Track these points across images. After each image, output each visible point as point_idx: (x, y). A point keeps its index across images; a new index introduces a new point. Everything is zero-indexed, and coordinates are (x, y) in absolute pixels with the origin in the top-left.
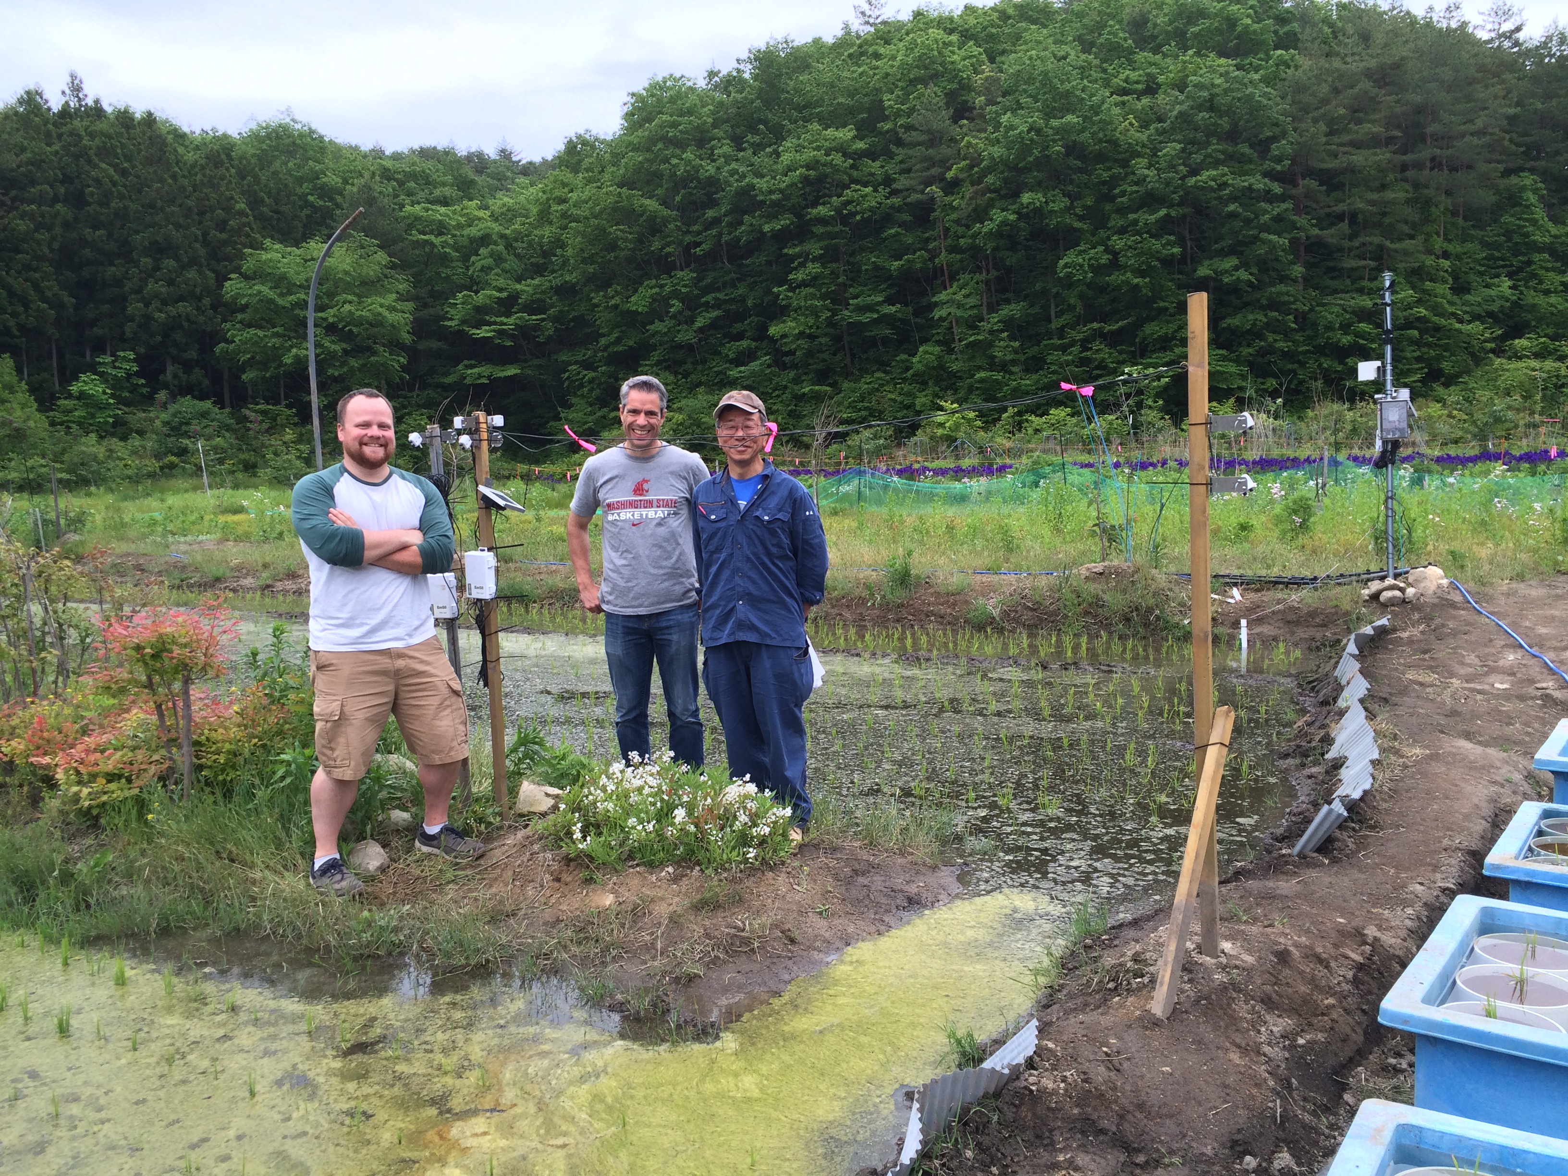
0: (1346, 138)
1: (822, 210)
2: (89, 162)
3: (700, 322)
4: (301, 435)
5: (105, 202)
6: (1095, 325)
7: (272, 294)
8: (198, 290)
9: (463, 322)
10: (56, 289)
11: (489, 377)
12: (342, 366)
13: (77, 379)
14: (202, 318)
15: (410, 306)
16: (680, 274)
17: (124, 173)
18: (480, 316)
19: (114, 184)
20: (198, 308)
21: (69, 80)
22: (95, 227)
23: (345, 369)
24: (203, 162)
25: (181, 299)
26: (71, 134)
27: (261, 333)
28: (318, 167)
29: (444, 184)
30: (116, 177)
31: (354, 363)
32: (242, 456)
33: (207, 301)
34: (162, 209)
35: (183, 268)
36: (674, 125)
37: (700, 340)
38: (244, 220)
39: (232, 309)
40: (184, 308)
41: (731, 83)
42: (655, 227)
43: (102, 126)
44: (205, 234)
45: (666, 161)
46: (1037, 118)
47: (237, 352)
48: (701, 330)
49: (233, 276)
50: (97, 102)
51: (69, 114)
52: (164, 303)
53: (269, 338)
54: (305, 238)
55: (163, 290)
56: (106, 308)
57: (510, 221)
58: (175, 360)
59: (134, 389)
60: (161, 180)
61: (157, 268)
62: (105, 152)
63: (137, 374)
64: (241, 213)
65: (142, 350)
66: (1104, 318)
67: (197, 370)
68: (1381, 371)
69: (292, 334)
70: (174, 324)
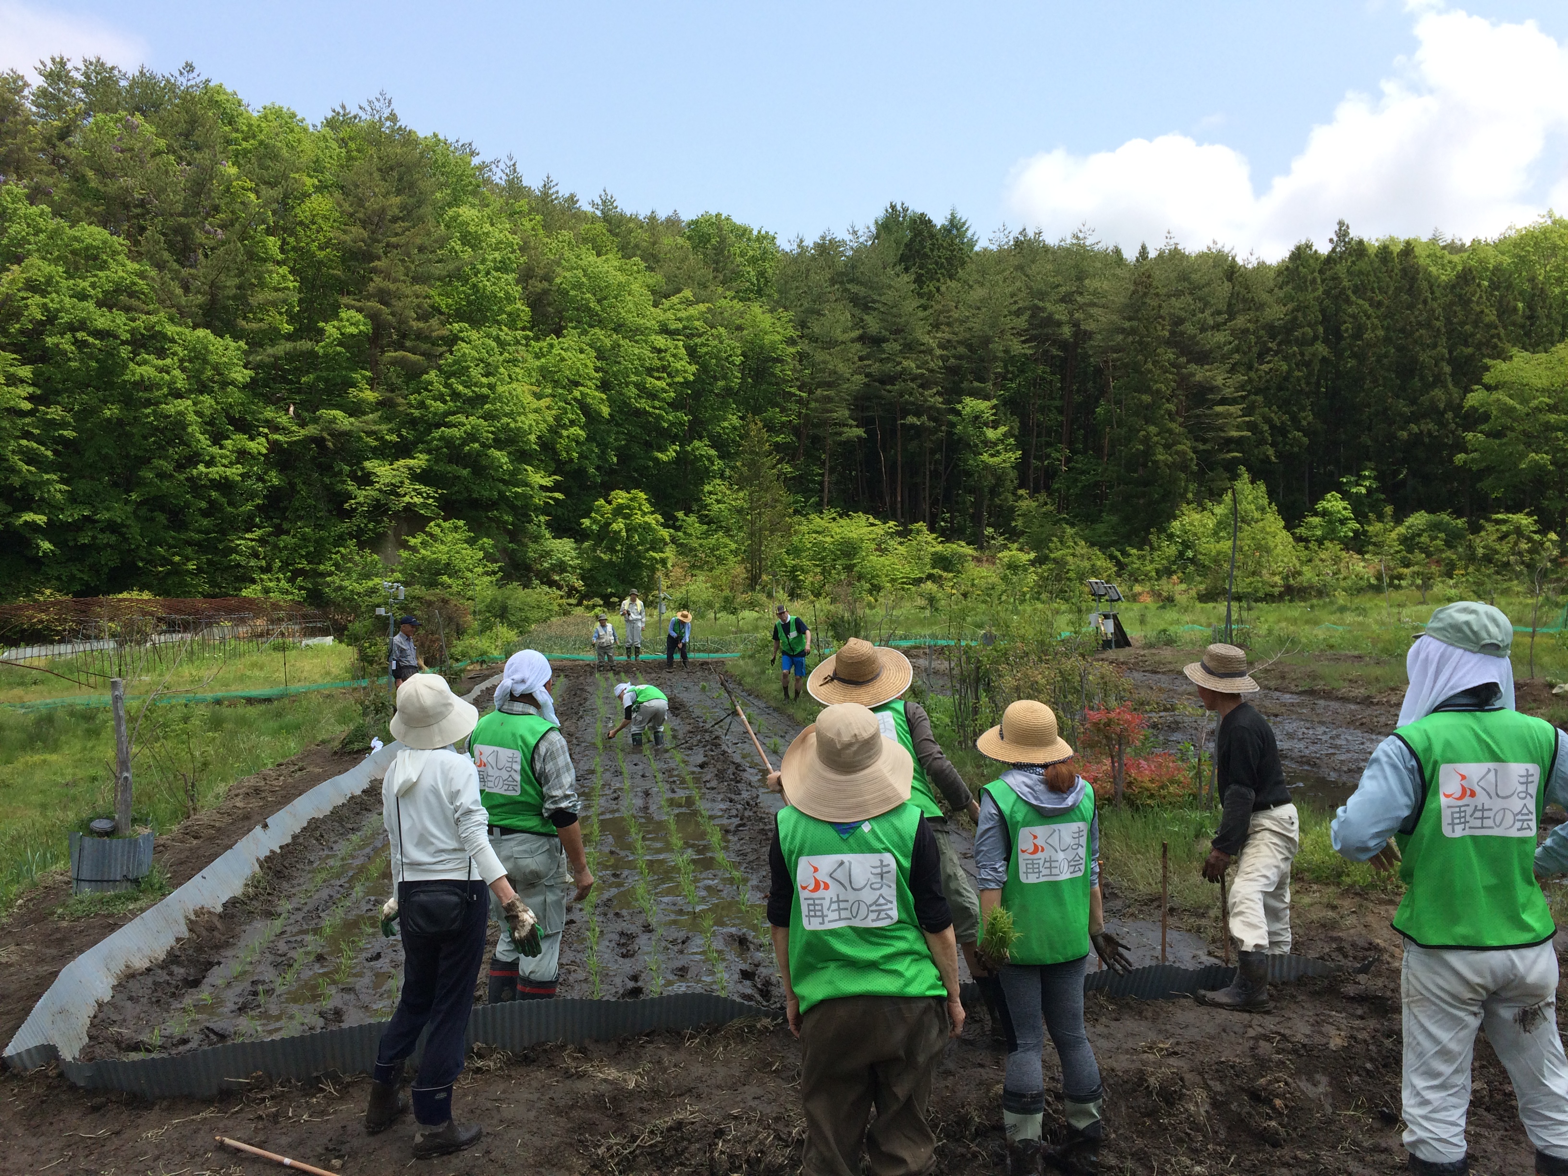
2: (1347, 301)
5: (1358, 335)
7: (1513, 402)
8: (1442, 406)
10: (1311, 418)
13: (1323, 498)
14: (1443, 432)
17: (1378, 305)
19: (1369, 318)
20: (1440, 423)
21: (1337, 229)
24: (1456, 280)
25: (1424, 416)
26: (1334, 277)
27: (1499, 441)
30: (1371, 310)
33: (1449, 415)
35: (1427, 386)
38: (1493, 331)
39: (1473, 420)
40: (1425, 425)
43: (1362, 265)
47: (1477, 460)
49: (1475, 388)
50: (1361, 241)
52: (1408, 421)
54: (1554, 342)
55: (1407, 409)
59: (1374, 505)
62: (1361, 289)
63: (1377, 490)
64: (1490, 326)
65: (1382, 467)
70: (1416, 440)
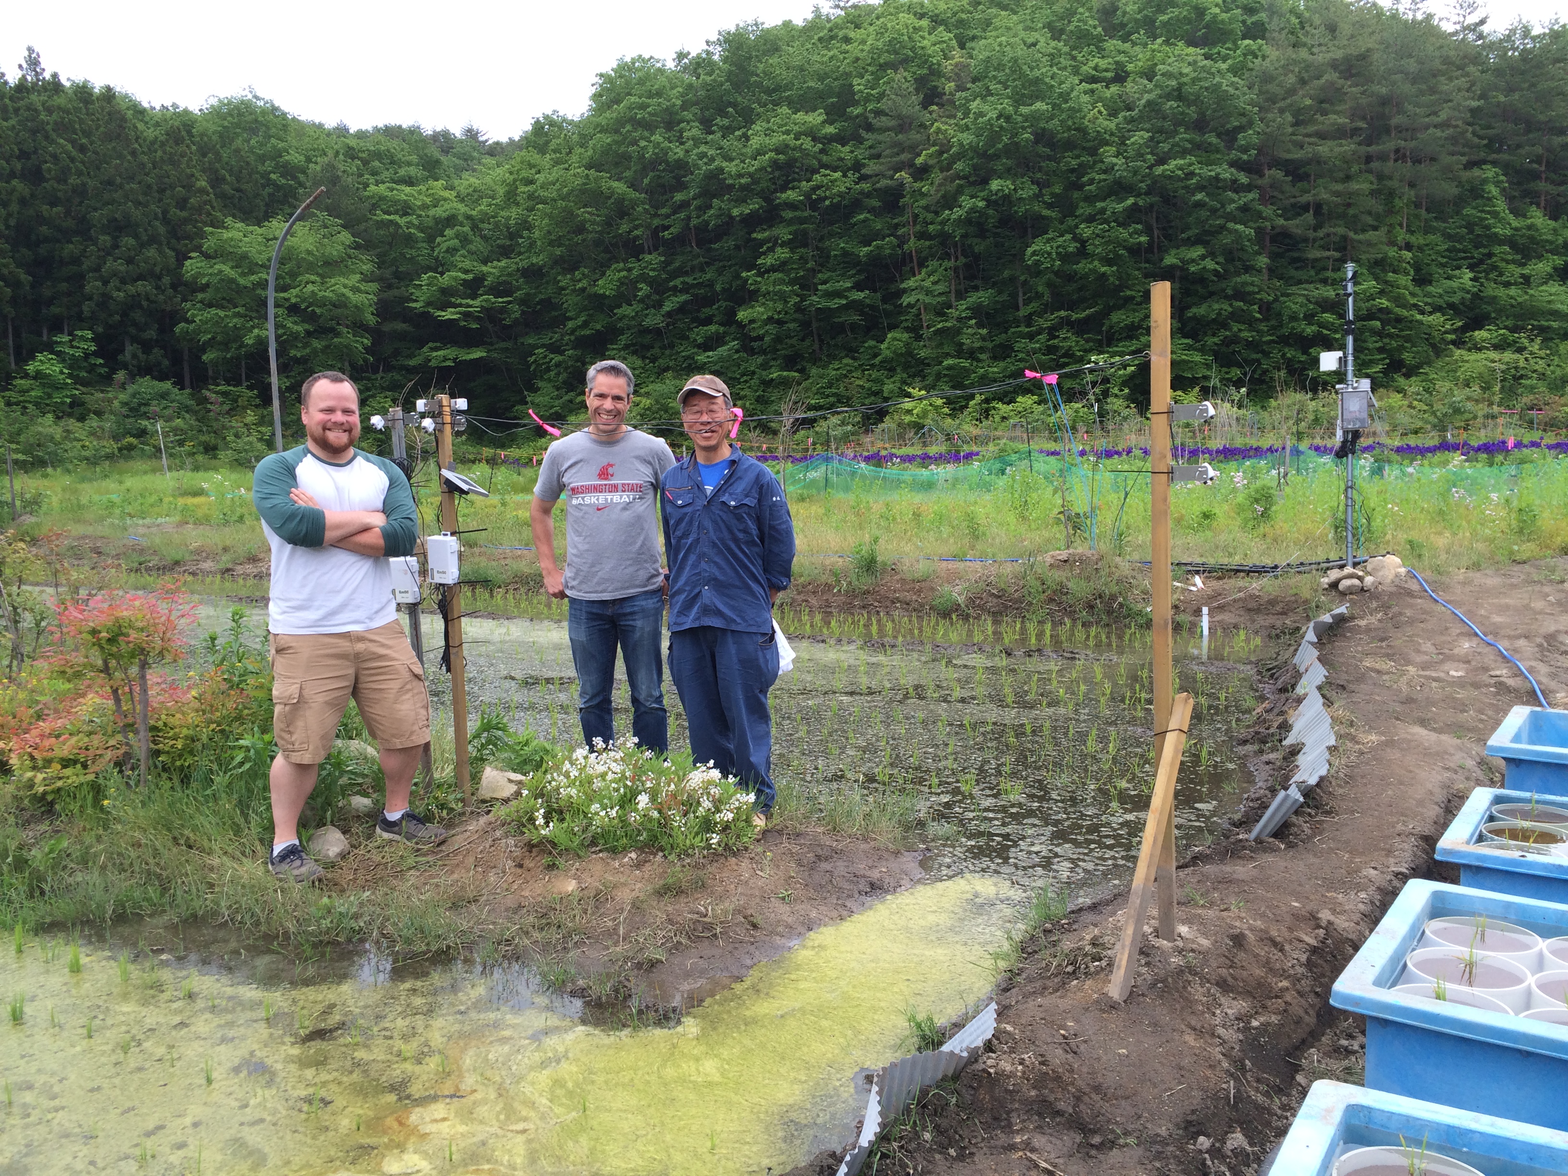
0: (1311, 129)
1: (791, 195)
2: (47, 137)
3: (668, 307)
4: (263, 417)
5: (62, 178)
6: (1063, 313)
7: (232, 274)
8: (158, 269)
9: (429, 304)
10: (13, 266)
11: (454, 360)
12: (304, 347)
13: (33, 358)
14: (162, 297)
15: (374, 286)
16: (648, 257)
17: (82, 149)
18: (445, 297)
19: (72, 160)
20: (158, 288)
21: (26, 53)
22: (53, 204)
23: (308, 350)
24: (163, 138)
25: (141, 277)
26: (28, 108)
27: (222, 313)
28: (281, 145)
29: (409, 164)
30: (74, 153)
31: (317, 344)
32: (203, 438)
33: (166, 280)
34: (121, 186)
35: (142, 245)
36: (643, 107)
37: (668, 325)
38: (205, 197)
39: (192, 288)
40: (143, 287)
41: (701, 64)
42: (622, 210)
43: (60, 100)
44: (165, 212)
45: (635, 143)
46: (1007, 105)
47: (197, 332)
48: (669, 314)
49: (193, 255)
50: (55, 76)
51: (27, 88)
52: (123, 282)
53: (230, 318)
54: (267, 217)
55: (122, 268)
56: (64, 286)
57: (477, 202)
58: (134, 340)
59: (92, 368)
60: (121, 156)
61: (116, 246)
62: (62, 127)
63: (95, 354)
64: (202, 191)
65: (100, 330)
66: (1072, 306)
67: (156, 350)
68: (1342, 361)
69: (254, 314)
70: (133, 303)
